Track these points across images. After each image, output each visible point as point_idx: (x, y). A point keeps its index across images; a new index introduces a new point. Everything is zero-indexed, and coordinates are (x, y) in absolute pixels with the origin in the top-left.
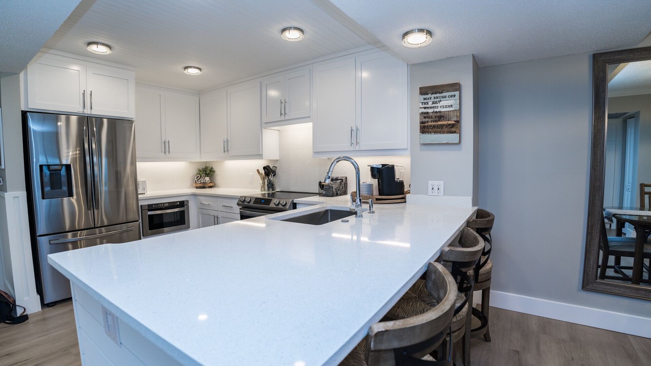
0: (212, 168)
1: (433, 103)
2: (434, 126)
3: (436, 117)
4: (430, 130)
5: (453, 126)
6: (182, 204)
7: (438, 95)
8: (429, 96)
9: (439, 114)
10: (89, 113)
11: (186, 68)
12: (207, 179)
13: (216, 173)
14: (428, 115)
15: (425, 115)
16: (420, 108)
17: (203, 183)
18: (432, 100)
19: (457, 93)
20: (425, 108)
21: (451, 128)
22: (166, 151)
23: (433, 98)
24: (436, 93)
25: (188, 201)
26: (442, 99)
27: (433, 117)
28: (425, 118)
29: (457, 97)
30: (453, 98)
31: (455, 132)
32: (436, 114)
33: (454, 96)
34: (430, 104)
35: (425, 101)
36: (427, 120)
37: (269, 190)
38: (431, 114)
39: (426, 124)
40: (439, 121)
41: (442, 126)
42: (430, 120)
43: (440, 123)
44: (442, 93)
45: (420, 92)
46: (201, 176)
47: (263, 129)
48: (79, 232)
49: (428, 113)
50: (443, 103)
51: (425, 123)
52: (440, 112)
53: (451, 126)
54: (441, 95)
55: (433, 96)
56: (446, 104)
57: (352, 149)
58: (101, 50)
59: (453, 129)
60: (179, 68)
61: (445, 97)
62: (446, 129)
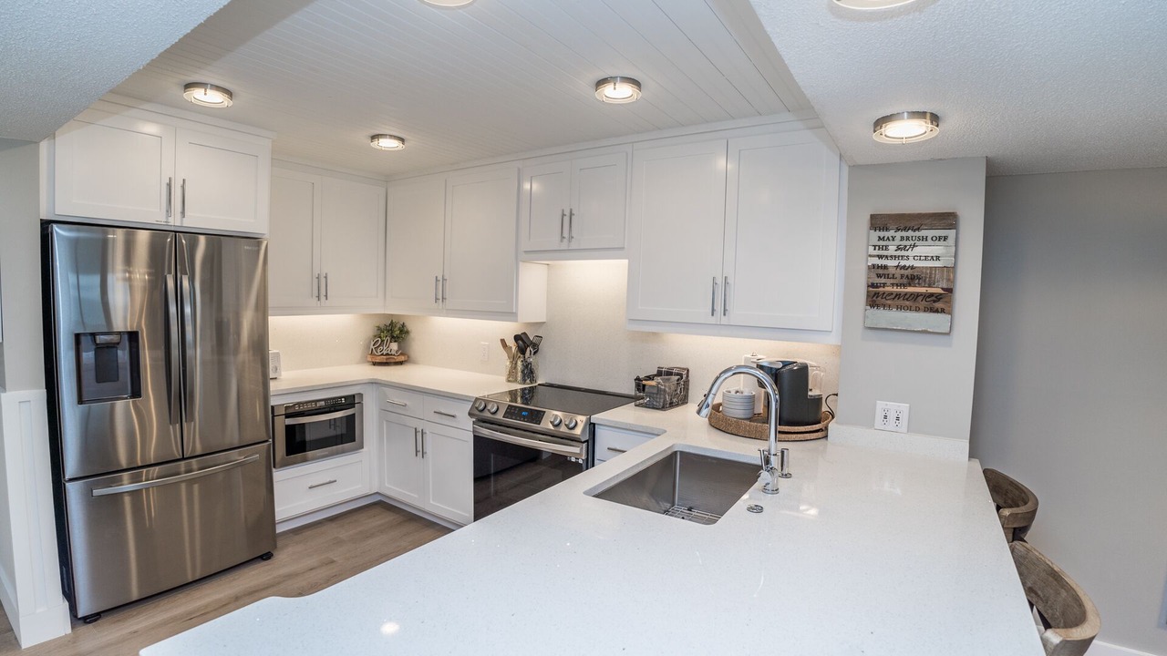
0: (403, 325)
1: (899, 248)
2: (898, 295)
3: (902, 276)
4: (889, 302)
5: (938, 298)
6: (351, 401)
7: (910, 233)
8: (892, 233)
9: (909, 272)
10: (178, 224)
11: (374, 137)
12: (394, 346)
13: (412, 335)
14: (886, 272)
15: (881, 271)
16: (870, 256)
17: (387, 354)
18: (897, 242)
19: (951, 233)
20: (880, 257)
21: (934, 302)
22: (320, 294)
23: (898, 238)
24: (906, 229)
25: (361, 395)
26: (917, 243)
27: (898, 276)
28: (879, 276)
29: (951, 241)
30: (942, 242)
31: (943, 311)
32: (903, 272)
33: (946, 238)
34: (892, 252)
35: (881, 243)
36: (883, 280)
37: (524, 381)
38: (892, 271)
39: (881, 289)
40: (910, 285)
41: (915, 296)
42: (889, 282)
43: (910, 289)
44: (918, 229)
45: (871, 224)
46: (383, 341)
47: (521, 263)
48: (145, 470)
49: (885, 267)
50: (921, 250)
51: (877, 287)
52: (912, 268)
53: (933, 298)
54: (917, 234)
55: (900, 234)
56: (925, 253)
57: (712, 320)
58: (213, 98)
59: (938, 305)
60: (361, 137)
61: (924, 239)
62: (923, 304)
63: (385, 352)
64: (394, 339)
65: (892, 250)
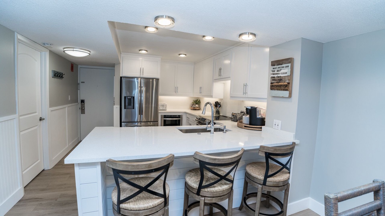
1: (277, 71)
2: (277, 86)
3: (278, 79)
4: (275, 88)
5: (286, 86)
6: (179, 116)
7: (280, 66)
8: (276, 66)
9: (279, 78)
10: (142, 76)
11: (179, 54)
12: (197, 106)
14: (274, 79)
15: (273, 79)
16: (271, 74)
18: (277, 69)
19: (289, 65)
20: (273, 74)
21: (285, 87)
22: (176, 92)
23: (277, 68)
24: (279, 65)
25: (182, 115)
26: (282, 69)
27: (277, 80)
28: (273, 80)
29: (290, 67)
30: (287, 68)
31: (287, 90)
33: (288, 66)
34: (276, 72)
35: (274, 70)
36: (274, 81)
37: (216, 115)
38: (276, 78)
39: (273, 84)
40: (280, 82)
41: (281, 86)
42: (275, 82)
43: (280, 84)
44: (282, 64)
45: (271, 64)
46: (194, 104)
47: (214, 83)
49: (274, 77)
50: (282, 71)
51: (272, 84)
52: (280, 77)
53: (285, 86)
54: (282, 66)
56: (284, 71)
58: (144, 52)
59: (286, 88)
60: (177, 55)
61: (283, 67)
62: (283, 88)
63: (194, 107)
64: (197, 104)
65: (276, 71)
